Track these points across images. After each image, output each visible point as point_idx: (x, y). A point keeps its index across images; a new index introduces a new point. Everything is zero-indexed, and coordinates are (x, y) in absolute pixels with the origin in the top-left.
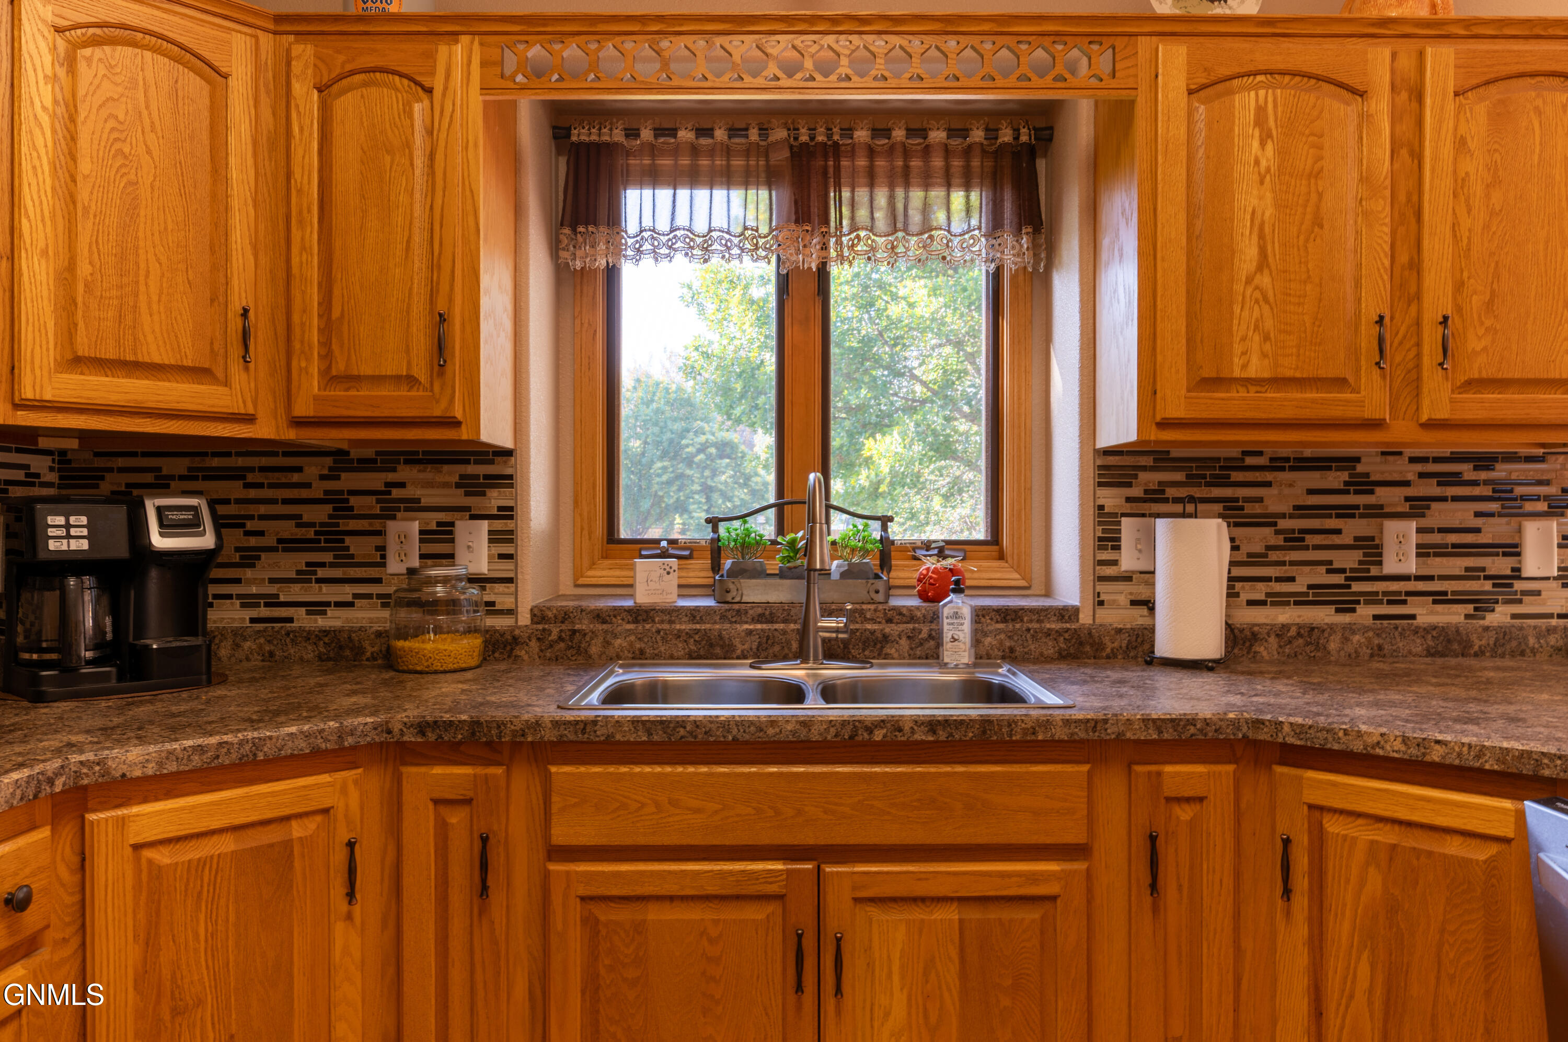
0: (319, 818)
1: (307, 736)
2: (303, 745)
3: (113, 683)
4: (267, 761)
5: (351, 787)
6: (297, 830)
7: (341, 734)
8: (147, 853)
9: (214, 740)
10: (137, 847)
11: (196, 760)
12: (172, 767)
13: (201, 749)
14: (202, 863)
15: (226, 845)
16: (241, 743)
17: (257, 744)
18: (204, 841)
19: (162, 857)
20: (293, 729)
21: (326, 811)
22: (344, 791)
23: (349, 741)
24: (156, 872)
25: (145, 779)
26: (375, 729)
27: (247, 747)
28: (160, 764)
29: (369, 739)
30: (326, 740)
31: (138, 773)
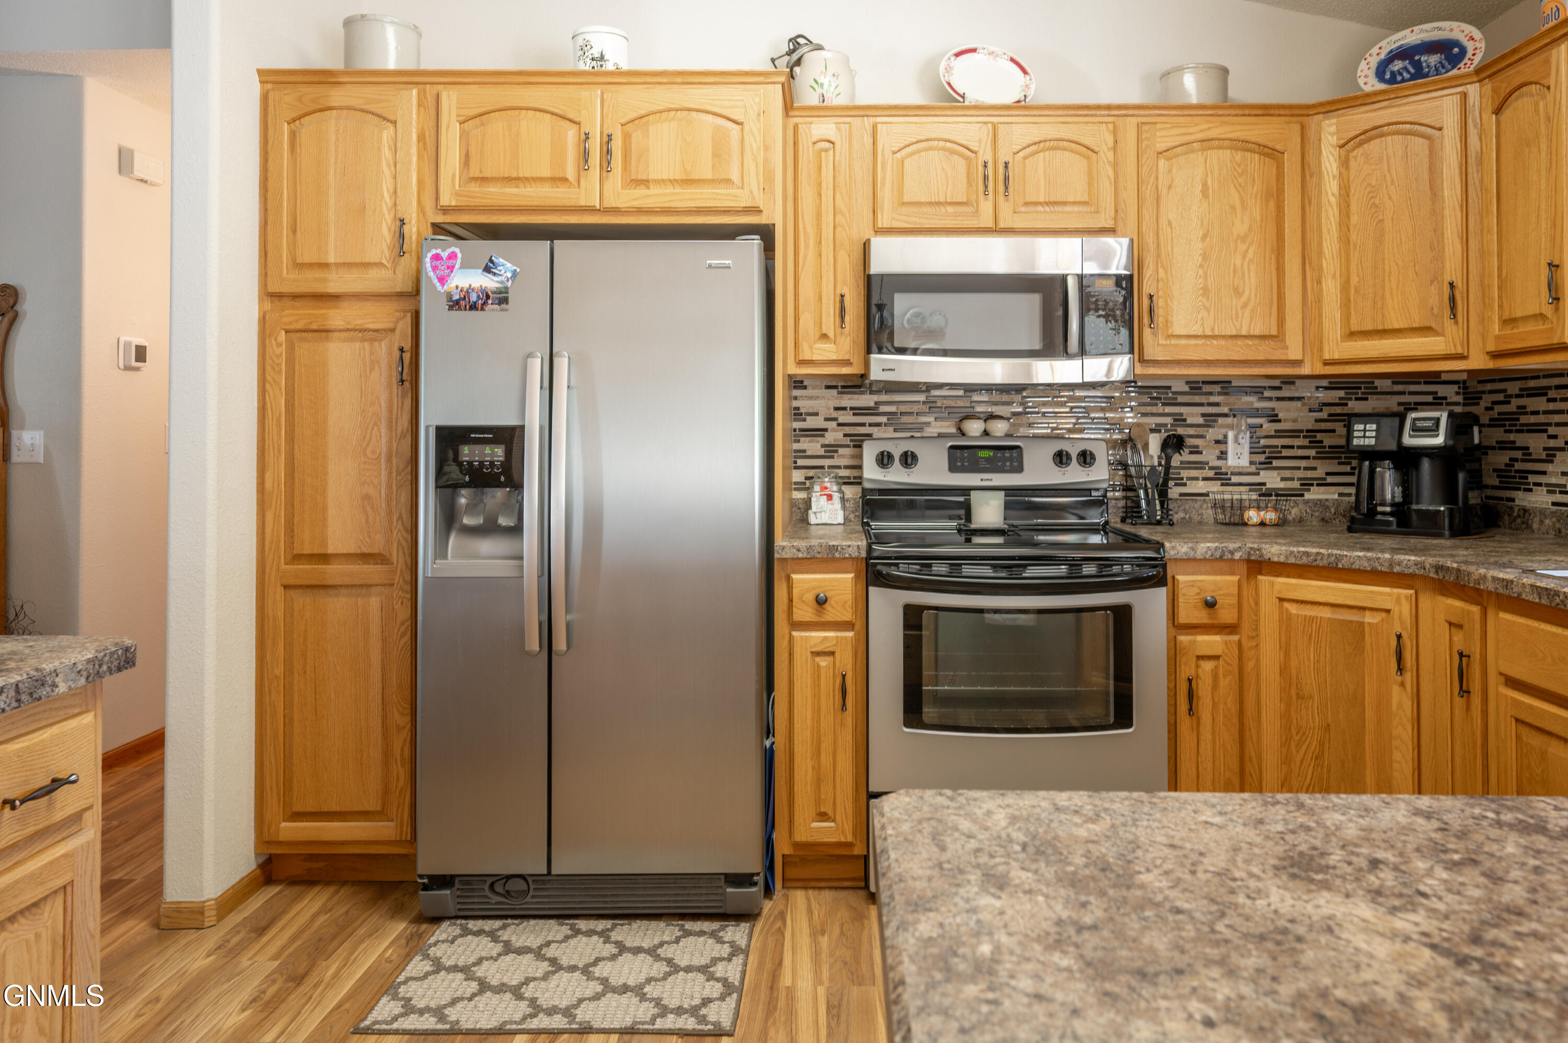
0: (1384, 615)
1: (1369, 559)
2: (1366, 565)
3: (1394, 527)
4: (1343, 569)
5: (1404, 601)
6: (1369, 618)
7: (1391, 564)
8: (1286, 605)
9: (1314, 550)
10: (1281, 600)
11: (1305, 560)
12: (1292, 560)
13: (1307, 554)
14: (1312, 619)
15: (1326, 613)
16: (1329, 555)
17: (1339, 558)
18: (1315, 607)
19: (1293, 609)
20: (1361, 554)
21: (1388, 611)
22: (1398, 601)
23: (1397, 569)
24: (1289, 616)
25: (1279, 563)
26: (1416, 565)
27: (1333, 558)
28: (1287, 557)
29: (1411, 571)
30: (1381, 565)
31: (1276, 559)
